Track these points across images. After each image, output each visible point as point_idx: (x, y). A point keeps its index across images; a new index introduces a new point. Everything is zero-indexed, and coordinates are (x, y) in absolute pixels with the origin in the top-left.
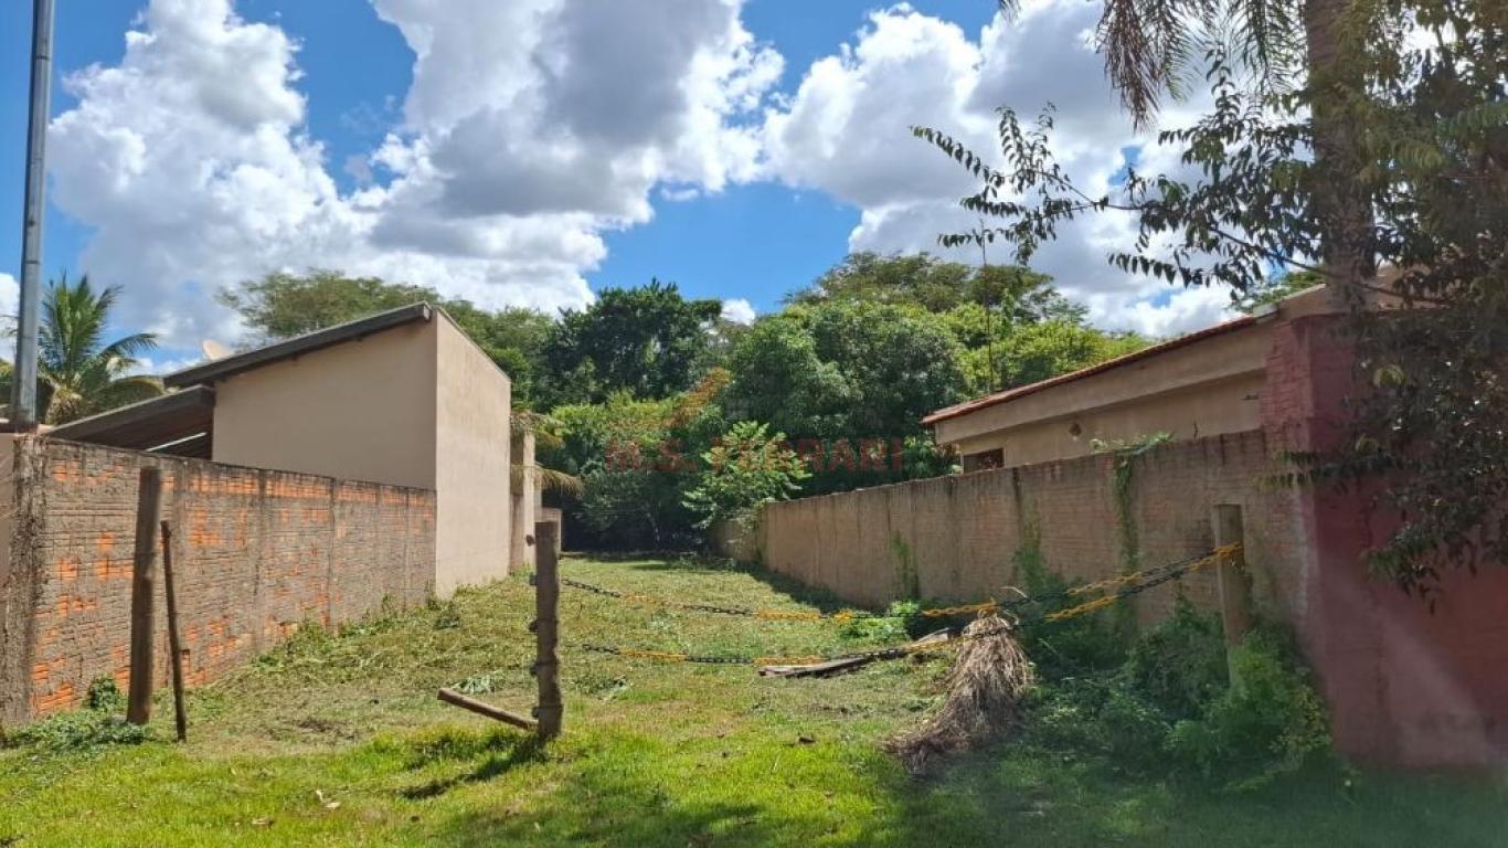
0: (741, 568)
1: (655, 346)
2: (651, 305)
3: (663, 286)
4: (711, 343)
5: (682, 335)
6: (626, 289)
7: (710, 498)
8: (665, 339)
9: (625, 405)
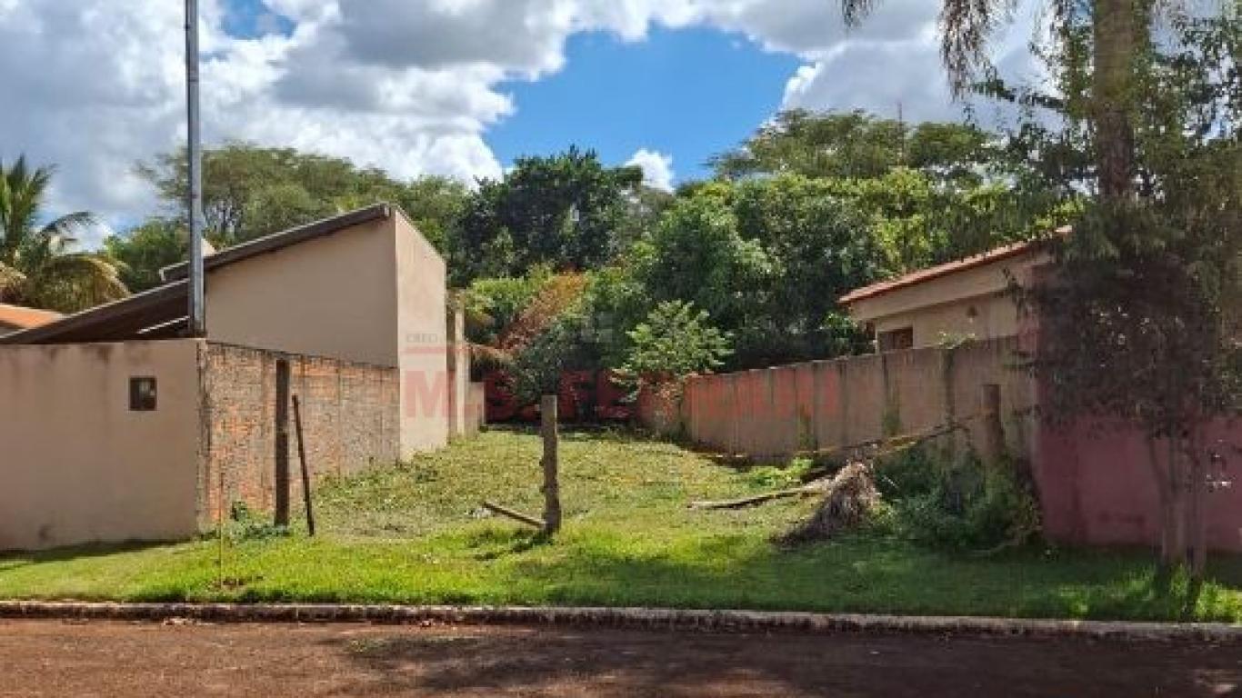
0: (665, 438)
1: (573, 216)
2: (569, 174)
3: (582, 153)
4: (631, 211)
5: (602, 203)
6: (544, 156)
7: (635, 374)
8: (585, 208)
9: (546, 278)
